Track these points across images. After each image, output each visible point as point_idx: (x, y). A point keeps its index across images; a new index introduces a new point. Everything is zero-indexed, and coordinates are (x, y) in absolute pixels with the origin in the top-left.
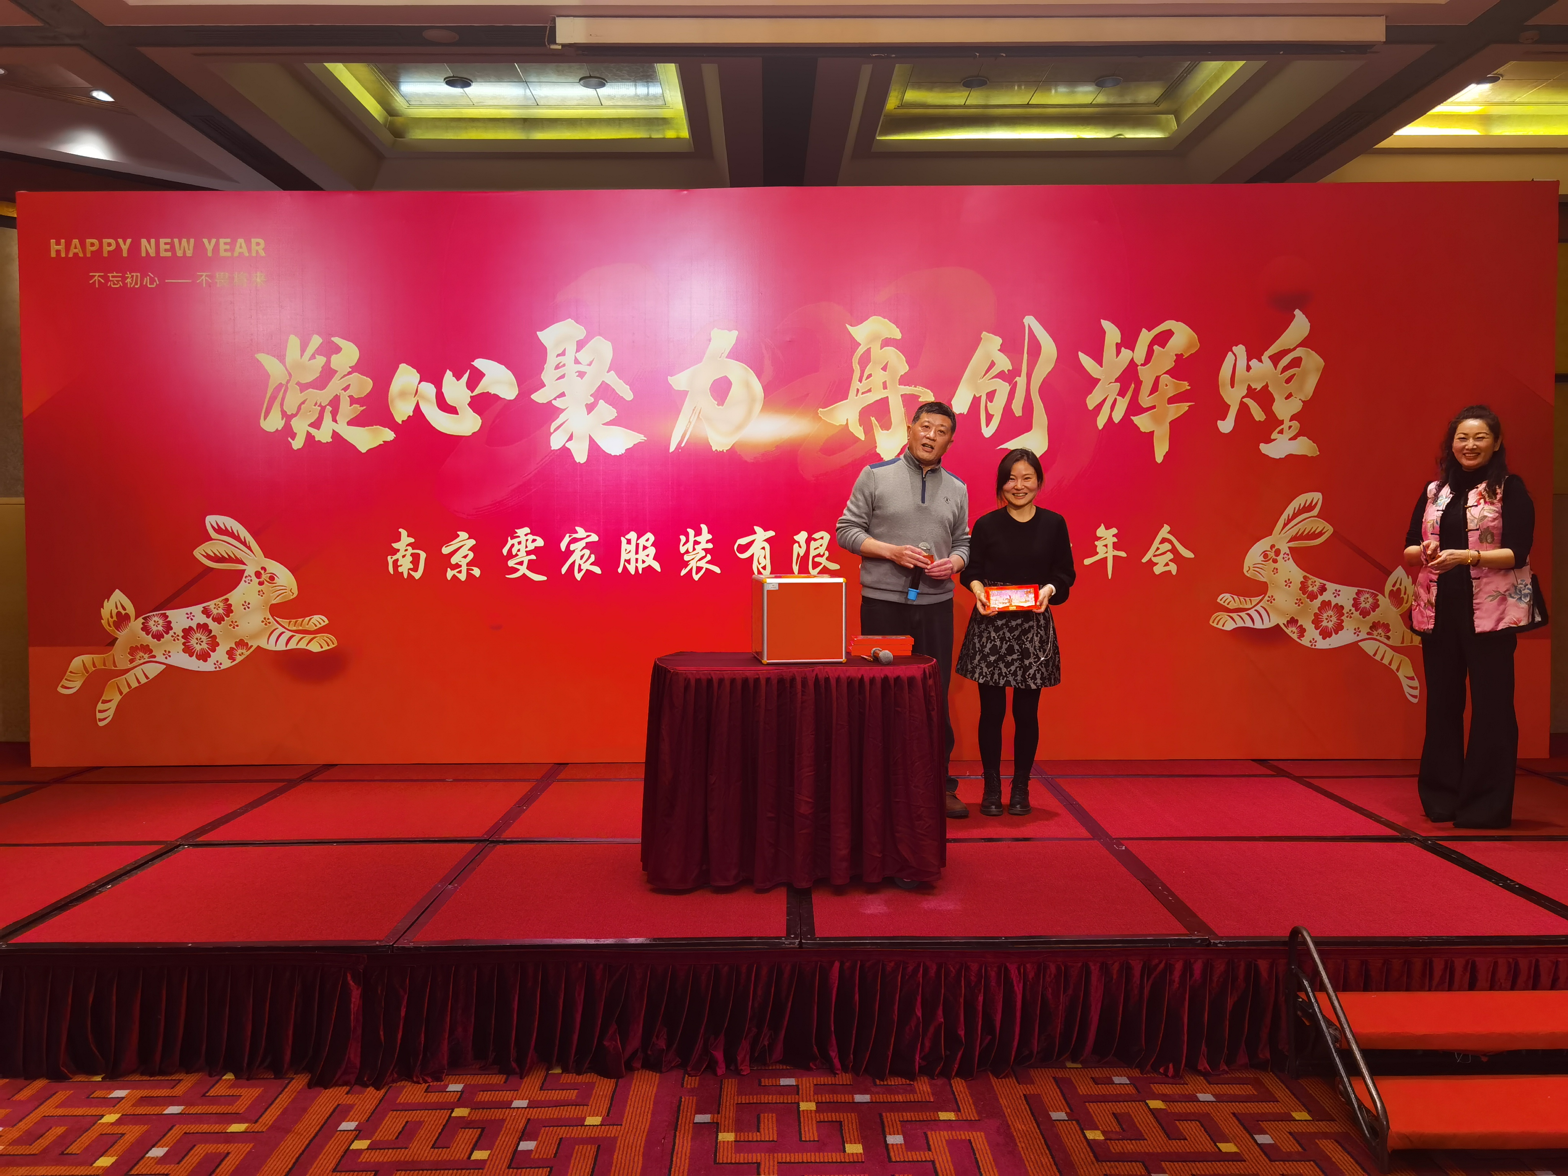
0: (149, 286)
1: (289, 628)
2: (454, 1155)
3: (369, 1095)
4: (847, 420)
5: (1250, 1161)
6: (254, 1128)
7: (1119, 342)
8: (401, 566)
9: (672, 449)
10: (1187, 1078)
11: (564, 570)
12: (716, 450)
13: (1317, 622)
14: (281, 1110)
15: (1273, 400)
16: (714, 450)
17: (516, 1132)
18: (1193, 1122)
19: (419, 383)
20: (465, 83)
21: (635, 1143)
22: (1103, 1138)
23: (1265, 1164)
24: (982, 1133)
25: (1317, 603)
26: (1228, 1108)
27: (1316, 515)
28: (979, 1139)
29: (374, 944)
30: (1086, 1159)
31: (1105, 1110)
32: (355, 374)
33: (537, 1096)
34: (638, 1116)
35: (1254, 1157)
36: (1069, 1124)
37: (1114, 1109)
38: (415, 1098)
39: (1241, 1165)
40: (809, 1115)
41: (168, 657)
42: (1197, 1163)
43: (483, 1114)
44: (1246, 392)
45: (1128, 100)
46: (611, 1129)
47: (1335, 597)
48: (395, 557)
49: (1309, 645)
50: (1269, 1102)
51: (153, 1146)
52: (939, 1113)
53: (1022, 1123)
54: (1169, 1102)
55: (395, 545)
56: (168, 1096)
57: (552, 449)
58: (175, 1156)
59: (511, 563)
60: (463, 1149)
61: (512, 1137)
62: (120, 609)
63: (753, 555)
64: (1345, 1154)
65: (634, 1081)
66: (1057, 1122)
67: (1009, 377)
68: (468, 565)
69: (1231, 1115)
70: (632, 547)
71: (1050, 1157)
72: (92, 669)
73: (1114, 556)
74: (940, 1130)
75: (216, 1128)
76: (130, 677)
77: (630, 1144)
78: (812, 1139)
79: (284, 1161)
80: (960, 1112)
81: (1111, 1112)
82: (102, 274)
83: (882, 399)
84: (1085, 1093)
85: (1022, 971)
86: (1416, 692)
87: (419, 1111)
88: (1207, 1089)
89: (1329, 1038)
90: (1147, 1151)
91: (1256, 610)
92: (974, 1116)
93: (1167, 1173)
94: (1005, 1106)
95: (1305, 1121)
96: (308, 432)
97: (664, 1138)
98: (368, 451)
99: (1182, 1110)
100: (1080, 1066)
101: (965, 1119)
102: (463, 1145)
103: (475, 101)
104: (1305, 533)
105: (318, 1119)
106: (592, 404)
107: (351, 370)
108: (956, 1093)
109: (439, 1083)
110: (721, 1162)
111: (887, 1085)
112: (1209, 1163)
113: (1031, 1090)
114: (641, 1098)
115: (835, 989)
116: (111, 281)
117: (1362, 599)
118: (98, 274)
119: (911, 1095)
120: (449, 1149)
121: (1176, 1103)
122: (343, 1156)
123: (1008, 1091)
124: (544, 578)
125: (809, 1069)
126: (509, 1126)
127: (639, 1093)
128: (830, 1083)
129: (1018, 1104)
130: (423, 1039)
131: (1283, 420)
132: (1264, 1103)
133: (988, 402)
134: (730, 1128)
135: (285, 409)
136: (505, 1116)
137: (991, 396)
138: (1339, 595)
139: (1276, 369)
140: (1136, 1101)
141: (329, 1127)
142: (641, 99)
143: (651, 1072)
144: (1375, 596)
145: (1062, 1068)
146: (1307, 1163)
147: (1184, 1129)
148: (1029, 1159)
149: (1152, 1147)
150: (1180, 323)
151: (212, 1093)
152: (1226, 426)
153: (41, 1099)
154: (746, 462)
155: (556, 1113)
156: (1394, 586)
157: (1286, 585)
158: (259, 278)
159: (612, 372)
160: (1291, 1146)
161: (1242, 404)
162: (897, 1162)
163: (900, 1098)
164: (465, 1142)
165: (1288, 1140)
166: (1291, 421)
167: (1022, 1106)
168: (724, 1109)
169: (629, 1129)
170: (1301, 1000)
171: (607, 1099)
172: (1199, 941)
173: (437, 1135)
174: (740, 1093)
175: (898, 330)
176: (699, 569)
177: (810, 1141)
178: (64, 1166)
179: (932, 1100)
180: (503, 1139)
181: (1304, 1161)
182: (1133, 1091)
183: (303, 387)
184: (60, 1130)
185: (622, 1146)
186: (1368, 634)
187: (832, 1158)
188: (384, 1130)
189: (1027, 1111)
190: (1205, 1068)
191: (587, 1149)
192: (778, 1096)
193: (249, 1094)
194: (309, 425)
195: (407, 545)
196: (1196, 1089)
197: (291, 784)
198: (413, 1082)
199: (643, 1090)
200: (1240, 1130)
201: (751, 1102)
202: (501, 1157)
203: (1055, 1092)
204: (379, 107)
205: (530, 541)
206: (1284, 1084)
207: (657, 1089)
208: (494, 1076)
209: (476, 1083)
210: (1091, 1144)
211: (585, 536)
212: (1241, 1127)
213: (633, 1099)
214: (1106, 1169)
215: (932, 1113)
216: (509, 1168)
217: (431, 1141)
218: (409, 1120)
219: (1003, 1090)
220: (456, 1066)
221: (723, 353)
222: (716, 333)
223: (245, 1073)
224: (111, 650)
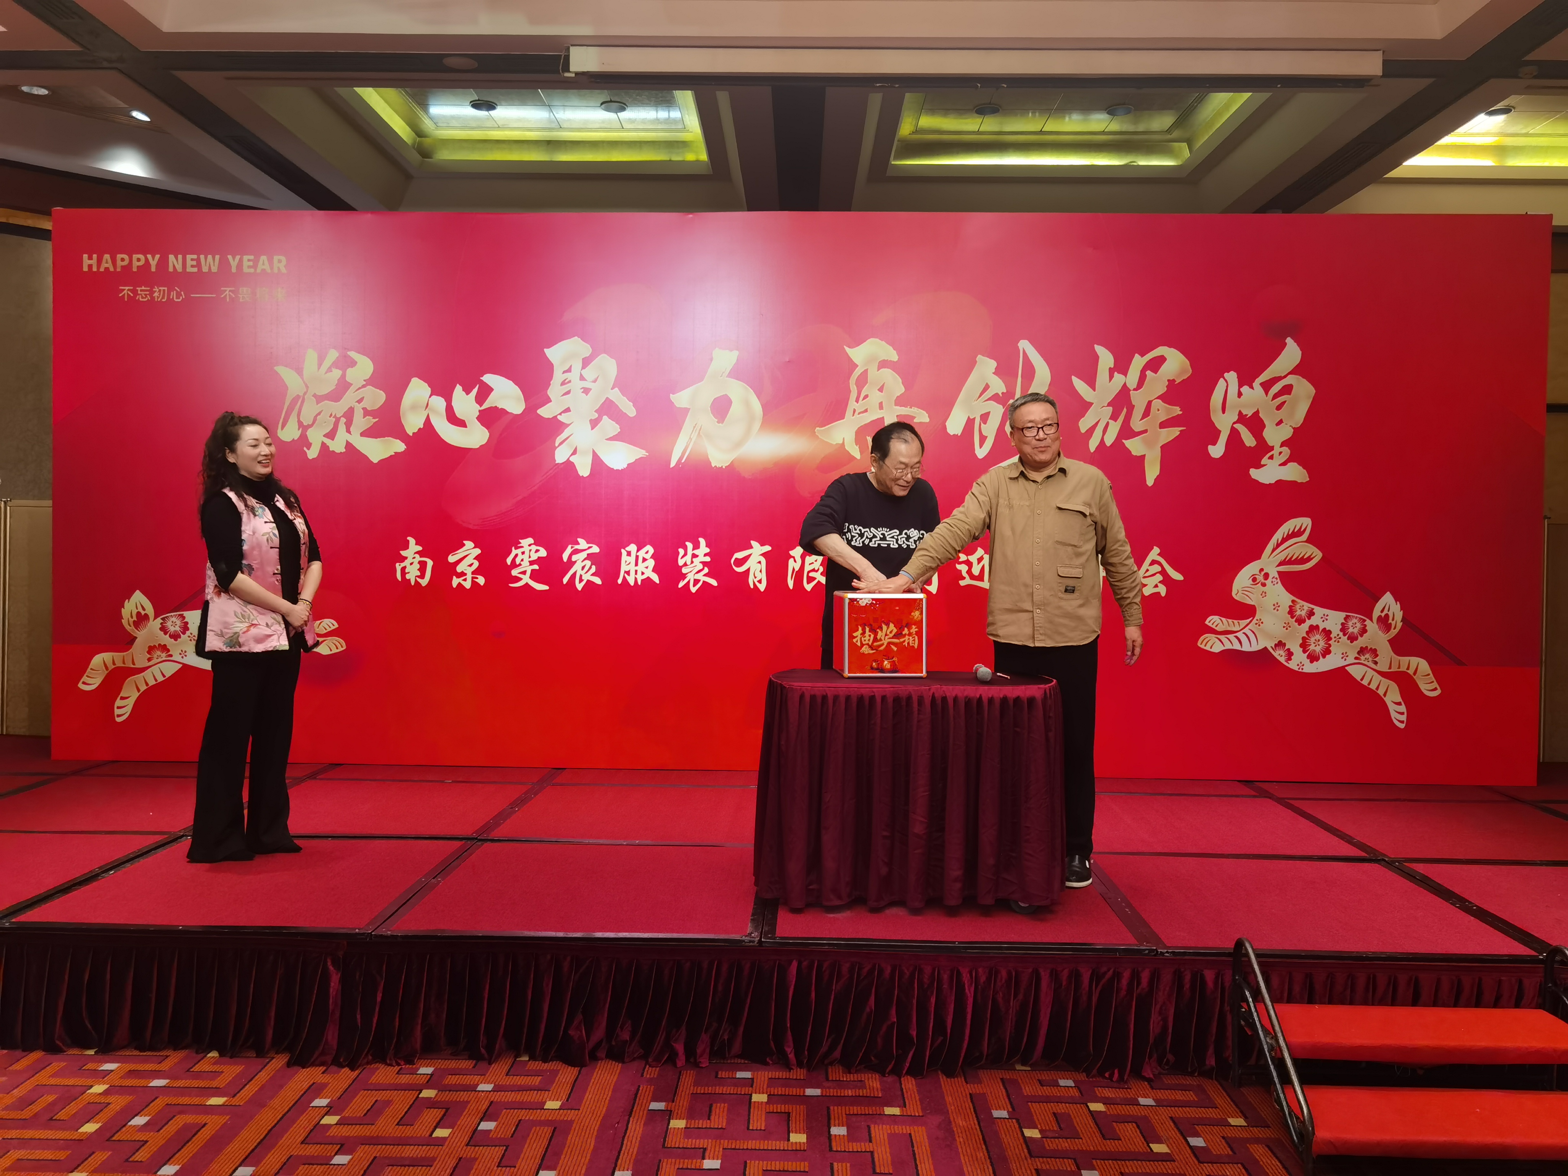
0: (175, 299)
2: (417, 1132)
3: (343, 1074)
4: (844, 439)
5: (1180, 1162)
6: (233, 1101)
7: (1112, 366)
8: (408, 573)
9: (673, 464)
10: (1131, 1083)
11: (565, 580)
12: (715, 466)
13: (1304, 646)
14: (260, 1085)
15: (1264, 426)
16: (713, 466)
17: (479, 1113)
18: (1130, 1124)
19: (430, 397)
20: (490, 106)
21: (590, 1127)
22: (1039, 1136)
23: (1194, 1165)
24: (924, 1128)
25: (1305, 627)
26: (1165, 1113)
27: (1305, 539)
28: (920, 1135)
29: (354, 932)
30: (1020, 1154)
31: (1046, 1111)
32: (368, 387)
33: (502, 1081)
34: (595, 1102)
35: (1184, 1158)
36: (1009, 1122)
37: (1054, 1109)
38: (387, 1079)
39: (1170, 1165)
40: (760, 1106)
41: (184, 657)
42: (1127, 1162)
43: (449, 1096)
44: (1237, 417)
45: (1141, 128)
46: (568, 1113)
47: (1323, 621)
48: (403, 565)
49: (1296, 668)
50: (1208, 1108)
51: (136, 1115)
52: (885, 1108)
53: (963, 1119)
54: (1110, 1104)
55: (403, 553)
56: (155, 1071)
57: (557, 462)
58: (156, 1124)
59: (515, 572)
61: (474, 1117)
62: (140, 609)
63: (748, 570)
64: (1274, 1158)
65: (597, 1070)
66: (998, 1120)
68: (473, 573)
69: (1169, 1119)
70: (632, 559)
71: (985, 1152)
72: (111, 667)
74: (883, 1124)
75: (196, 1100)
76: (148, 674)
78: (758, 1129)
79: (257, 1132)
80: (905, 1107)
81: (1051, 1111)
82: (132, 288)
83: (878, 419)
84: (1030, 1094)
85: (974, 974)
86: (1404, 718)
87: (388, 1091)
88: (1149, 1094)
89: (1265, 1047)
90: (1080, 1149)
91: (1244, 633)
92: (918, 1112)
93: (1096, 1170)
94: (950, 1104)
95: (1240, 1126)
96: (322, 442)
98: (379, 461)
99: (1121, 1112)
100: (1029, 1069)
101: (909, 1114)
102: (427, 1123)
103: (500, 124)
104: (1293, 559)
105: (293, 1096)
106: (597, 419)
107: (365, 383)
108: (904, 1090)
109: (411, 1066)
110: (669, 1146)
111: (839, 1080)
112: (1139, 1162)
113: (977, 1089)
114: (601, 1086)
115: (792, 987)
116: (139, 295)
117: (1350, 624)
118: (127, 288)
119: (861, 1090)
120: (412, 1127)
121: (1116, 1106)
122: (312, 1130)
123: (955, 1088)
124: (546, 588)
125: (766, 1064)
126: (472, 1108)
127: (600, 1080)
128: (784, 1077)
129: (962, 1102)
130: (397, 1024)
131: (1273, 447)
132: (1203, 1109)
133: (982, 424)
134: (682, 1115)
135: (301, 419)
136: (470, 1098)
137: (985, 417)
138: (1327, 620)
139: (1267, 396)
140: (1078, 1104)
141: (301, 1104)
142: (661, 123)
143: (614, 1062)
144: (1363, 621)
145: (1011, 1070)
146: (1235, 1165)
147: (1120, 1131)
148: (965, 1153)
149: (1086, 1144)
150: (1172, 349)
151: (196, 1068)
152: (1217, 451)
153: (36, 1069)
154: (744, 478)
155: (519, 1097)
156: (1382, 611)
157: (1274, 609)
158: (280, 294)
159: (616, 389)
160: (1222, 1149)
161: (1233, 430)
162: (837, 1151)
163: (850, 1093)
164: (429, 1120)
165: (1220, 1143)
166: (1281, 446)
167: (966, 1104)
168: (679, 1098)
169: (586, 1112)
170: (1244, 1010)
171: (569, 1086)
172: (1147, 952)
173: (403, 1114)
174: (696, 1084)
175: (895, 352)
176: (696, 582)
178: (52, 1130)
179: (880, 1095)
180: (465, 1119)
181: (1232, 1163)
182: (1077, 1094)
183: (319, 399)
184: (51, 1098)
185: (577, 1129)
186: (1356, 658)
187: (776, 1146)
188: (353, 1107)
189: (970, 1110)
190: (1149, 1074)
191: (543, 1131)
192: (732, 1088)
193: (231, 1071)
194: (324, 436)
195: (415, 553)
196: (1138, 1094)
198: (387, 1064)
199: (604, 1078)
200: (1175, 1134)
201: (706, 1092)
202: (461, 1136)
203: (1000, 1094)
204: (408, 129)
205: (534, 550)
206: (1226, 1092)
207: (618, 1078)
208: (464, 1061)
209: (445, 1067)
210: (1027, 1141)
211: (587, 548)
212: (1175, 1129)
213: (593, 1087)
214: (1039, 1164)
215: (878, 1108)
216: (467, 1145)
217: (397, 1118)
218: (379, 1099)
219: (951, 1088)
220: (429, 1051)
221: (723, 373)
222: (718, 354)
223: (228, 1052)
224: (131, 648)
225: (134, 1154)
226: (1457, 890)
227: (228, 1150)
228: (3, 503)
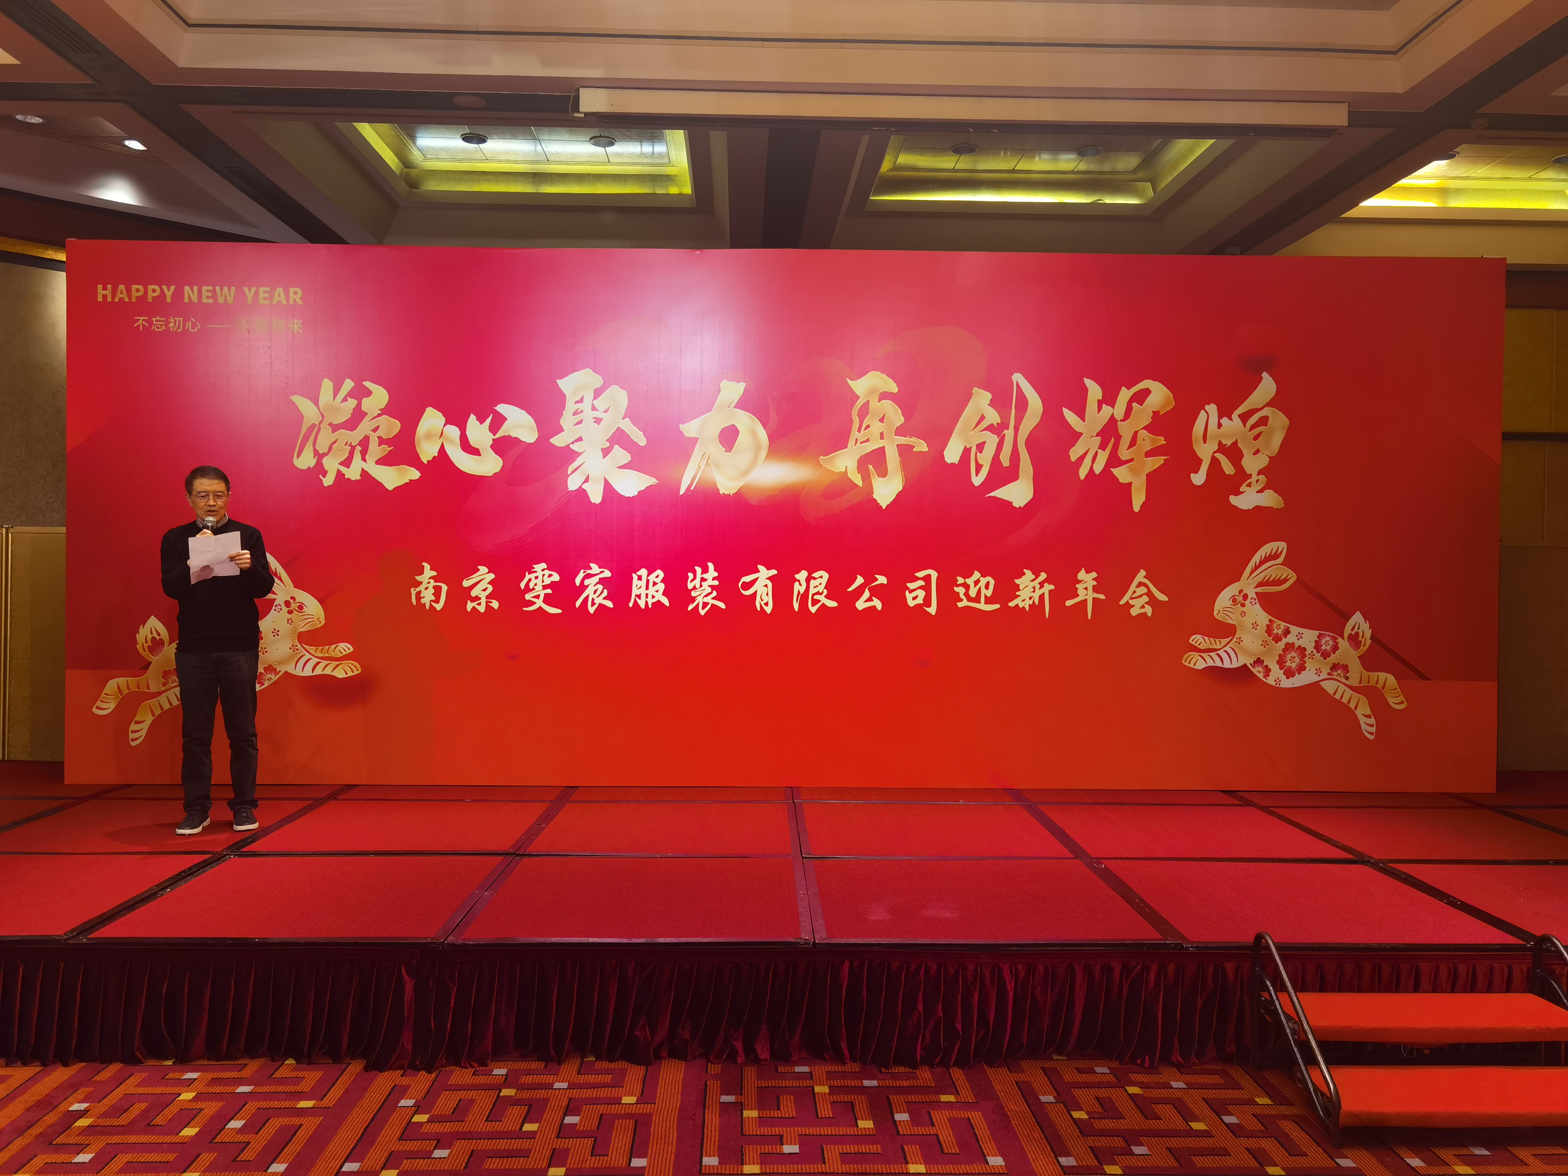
0: (190, 330)
1: (316, 655)
2: (507, 1127)
3: (422, 1077)
4: (846, 467)
5: (1218, 1137)
6: (321, 1104)
7: (1101, 398)
8: (424, 597)
9: (682, 492)
10: (1162, 1069)
11: (578, 603)
12: (724, 493)
13: (1281, 663)
14: (344, 1089)
15: (1241, 455)
16: (721, 493)
17: (560, 1109)
18: (1168, 1106)
19: (444, 426)
20: (482, 140)
21: (669, 1118)
22: (1087, 1117)
23: (1232, 1140)
24: (980, 1113)
25: (1282, 644)
26: (1197, 1095)
27: (1281, 562)
28: (977, 1118)
29: (426, 941)
30: (1073, 1133)
31: (1088, 1095)
32: (383, 416)
33: (575, 1079)
34: (669, 1096)
35: (1222, 1133)
36: (1057, 1106)
37: (1096, 1094)
38: (465, 1080)
39: (1210, 1140)
40: (823, 1096)
42: (1171, 1138)
43: (528, 1093)
44: (1217, 447)
45: (1107, 167)
46: (645, 1107)
47: (1298, 639)
48: (418, 589)
49: (1274, 684)
50: (1235, 1089)
51: (231, 1119)
52: (940, 1096)
53: (1015, 1105)
54: (1146, 1088)
55: (418, 578)
56: (238, 1078)
57: (569, 490)
58: (254, 1126)
59: (528, 597)
60: (514, 1122)
61: (557, 1113)
62: (155, 635)
63: (756, 592)
64: (1302, 1131)
65: (662, 1069)
66: (1047, 1104)
67: (997, 430)
68: (487, 597)
69: (1202, 1100)
70: (643, 583)
71: (1041, 1132)
72: (126, 691)
73: (1094, 599)
74: (941, 1110)
75: (286, 1104)
76: (163, 699)
77: (665, 1119)
78: (827, 1116)
79: (353, 1131)
80: (959, 1094)
81: (1094, 1096)
82: (147, 318)
83: (879, 448)
84: (1070, 1081)
85: (1014, 971)
86: (1373, 730)
87: (469, 1092)
88: (1179, 1078)
89: (1288, 1031)
90: (1127, 1128)
91: (1225, 651)
92: (971, 1099)
93: (1144, 1146)
94: (999, 1091)
95: (1267, 1105)
96: (338, 470)
97: (694, 1115)
98: (394, 489)
99: (1157, 1095)
100: (1065, 1058)
101: (963, 1101)
102: (514, 1119)
103: (488, 156)
104: (1270, 580)
105: (379, 1097)
106: (608, 448)
107: (380, 412)
108: (955, 1080)
109: (484, 1068)
110: (747, 1134)
111: (892, 1072)
112: (1182, 1138)
113: (1022, 1077)
114: (670, 1082)
115: (845, 984)
116: (156, 325)
117: (1323, 641)
118: (142, 318)
119: (914, 1081)
120: (501, 1123)
121: (1151, 1090)
122: (406, 1128)
123: (1001, 1078)
124: (560, 611)
125: (821, 1059)
126: (553, 1104)
127: (668, 1077)
128: (840, 1070)
129: (1010, 1089)
130: (470, 1028)
131: (1251, 474)
132: (1230, 1090)
133: (978, 453)
134: (753, 1106)
135: (317, 448)
136: (548, 1096)
137: (980, 447)
138: (1301, 638)
140: (1117, 1088)
141: (389, 1104)
142: (647, 157)
143: (677, 1061)
144: (1334, 639)
145: (1049, 1060)
146: (1269, 1139)
147: (1159, 1111)
148: (1022, 1134)
149: (1131, 1124)
150: (1157, 382)
151: (278, 1074)
152: (1199, 479)
153: (119, 1079)
154: (751, 505)
155: (595, 1094)
156: (1352, 630)
157: (1253, 628)
158: (296, 325)
159: (627, 419)
160: (1254, 1125)
161: (1213, 458)
162: (904, 1135)
163: (905, 1083)
164: (515, 1116)
165: (1252, 1120)
166: (1258, 474)
167: (1014, 1090)
168: (746, 1092)
169: (662, 1107)
170: (1263, 999)
171: (639, 1082)
173: (489, 1111)
174: (759, 1078)
175: (895, 385)
176: (705, 605)
177: (825, 1118)
178: (153, 1134)
179: (933, 1085)
180: (549, 1114)
181: (1266, 1138)
182: (1114, 1080)
183: (335, 428)
184: (142, 1106)
185: (657, 1121)
186: (1329, 674)
187: (847, 1132)
188: (440, 1106)
189: (1019, 1095)
190: (1178, 1060)
191: (626, 1123)
192: (794, 1081)
193: (311, 1077)
194: (340, 464)
195: (430, 578)
196: (1170, 1078)
197: (318, 802)
198: (461, 1066)
199: (671, 1076)
200: (1208, 1112)
201: (770, 1085)
202: (550, 1129)
203: (1043, 1079)
204: (396, 160)
205: (546, 575)
206: (1248, 1075)
207: (684, 1075)
208: (534, 1062)
209: (518, 1068)
210: (1076, 1122)
211: (599, 572)
212: (1209, 1109)
213: (663, 1083)
214: (1091, 1142)
215: (933, 1096)
216: (558, 1137)
217: (484, 1116)
218: (462, 1098)
219: (997, 1077)
220: (499, 1054)
221: (731, 403)
222: (725, 384)
223: (305, 1058)
224: (146, 672)
225: (240, 1154)
226: (1442, 888)
227: (330, 1149)
228: (4, 529)
